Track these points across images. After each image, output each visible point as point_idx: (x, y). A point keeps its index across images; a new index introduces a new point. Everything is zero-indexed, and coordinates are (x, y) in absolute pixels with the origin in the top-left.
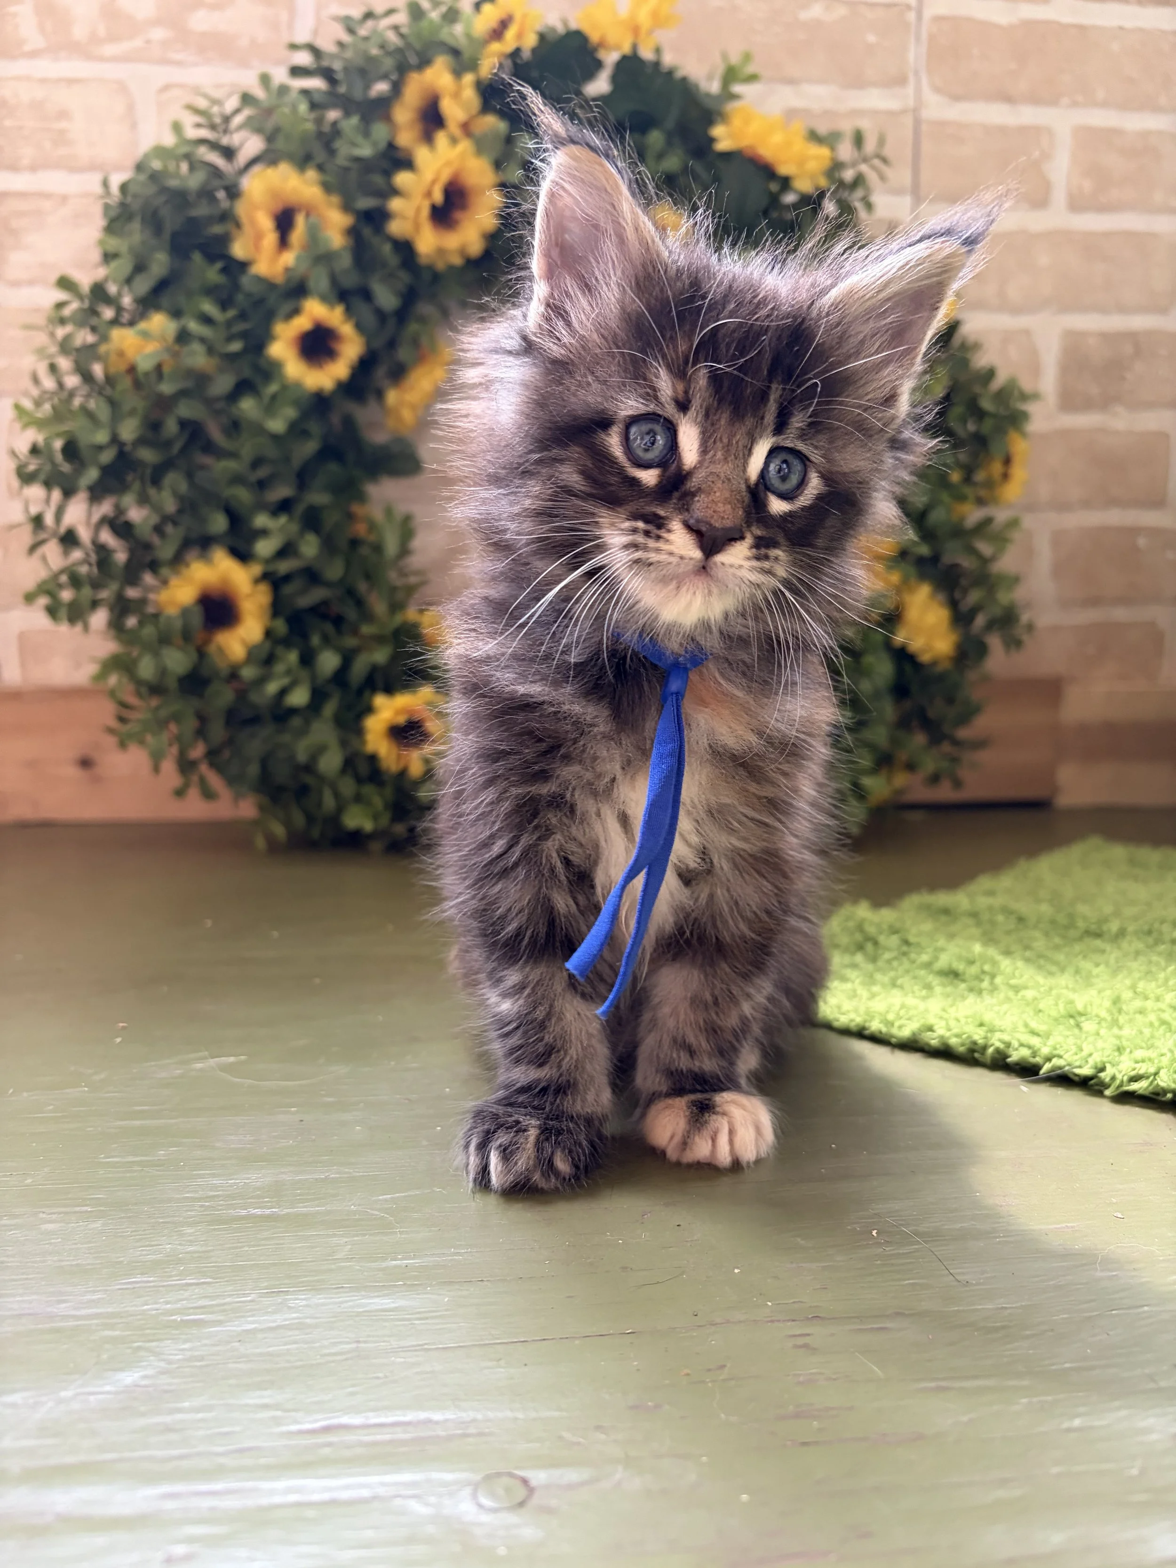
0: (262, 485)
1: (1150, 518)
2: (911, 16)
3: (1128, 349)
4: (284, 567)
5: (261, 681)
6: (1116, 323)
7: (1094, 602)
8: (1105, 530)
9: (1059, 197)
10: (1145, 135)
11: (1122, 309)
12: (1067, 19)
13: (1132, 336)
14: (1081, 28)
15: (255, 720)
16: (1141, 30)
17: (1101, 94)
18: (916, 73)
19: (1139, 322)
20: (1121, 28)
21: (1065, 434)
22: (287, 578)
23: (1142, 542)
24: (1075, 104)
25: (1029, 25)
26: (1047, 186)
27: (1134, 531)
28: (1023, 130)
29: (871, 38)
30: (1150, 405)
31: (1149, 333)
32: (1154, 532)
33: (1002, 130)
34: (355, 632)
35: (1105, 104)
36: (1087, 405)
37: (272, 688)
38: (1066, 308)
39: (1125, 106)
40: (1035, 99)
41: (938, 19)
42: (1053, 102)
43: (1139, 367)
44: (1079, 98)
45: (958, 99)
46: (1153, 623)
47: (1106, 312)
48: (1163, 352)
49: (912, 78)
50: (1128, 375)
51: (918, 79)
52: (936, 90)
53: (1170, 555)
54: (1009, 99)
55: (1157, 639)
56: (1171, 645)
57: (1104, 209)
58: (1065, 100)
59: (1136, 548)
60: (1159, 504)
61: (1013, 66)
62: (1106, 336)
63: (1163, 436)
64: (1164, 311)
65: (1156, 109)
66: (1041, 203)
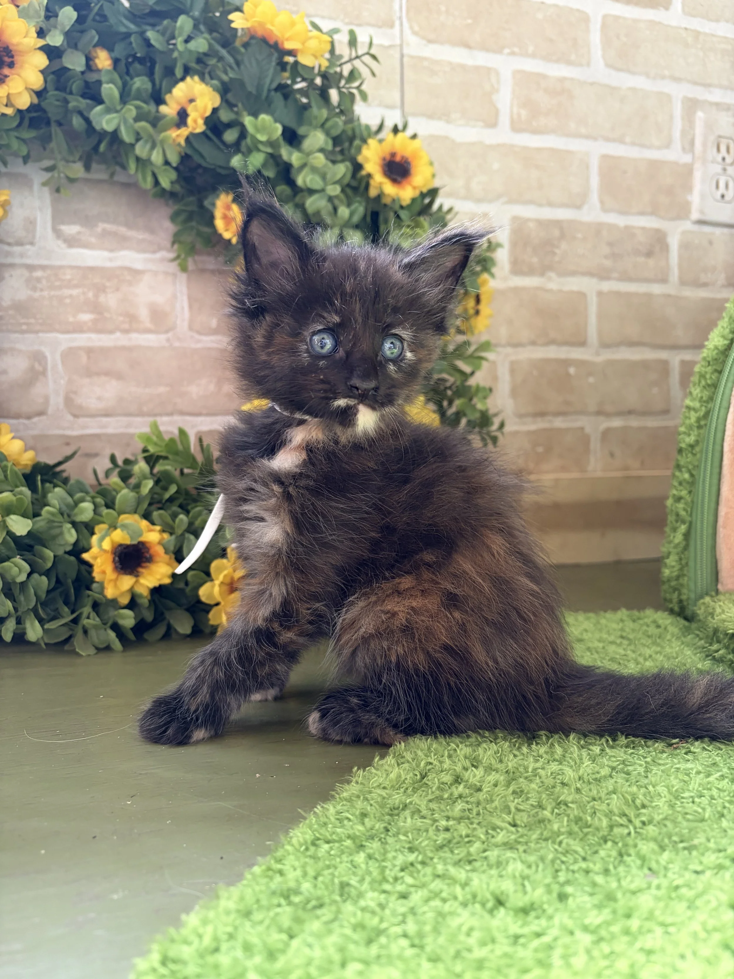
1: (577, 354)
3: (556, 233)
6: (547, 213)
7: (542, 414)
8: (547, 361)
9: (504, 120)
10: (562, 80)
11: (550, 204)
13: (558, 223)
16: (556, 6)
17: (531, 49)
18: (400, 18)
19: (561, 214)
20: (543, 3)
21: (516, 290)
23: (572, 370)
24: (513, 53)
26: (497, 112)
27: (566, 363)
28: (477, 68)
30: (573, 273)
31: (571, 222)
32: (580, 364)
33: (463, 67)
35: (533, 56)
36: (531, 272)
38: (511, 201)
39: (548, 58)
40: (485, 49)
42: (499, 51)
43: (564, 246)
44: (516, 50)
45: (430, 41)
46: (582, 429)
47: (540, 205)
48: (579, 235)
49: (397, 23)
50: (557, 251)
51: (401, 24)
52: (415, 33)
53: (591, 380)
54: (468, 46)
55: (585, 440)
56: (595, 444)
57: (535, 132)
58: (507, 51)
59: (568, 375)
60: (583, 344)
61: (469, 21)
62: (540, 223)
63: (582, 295)
64: (579, 207)
65: (569, 63)
66: (492, 124)
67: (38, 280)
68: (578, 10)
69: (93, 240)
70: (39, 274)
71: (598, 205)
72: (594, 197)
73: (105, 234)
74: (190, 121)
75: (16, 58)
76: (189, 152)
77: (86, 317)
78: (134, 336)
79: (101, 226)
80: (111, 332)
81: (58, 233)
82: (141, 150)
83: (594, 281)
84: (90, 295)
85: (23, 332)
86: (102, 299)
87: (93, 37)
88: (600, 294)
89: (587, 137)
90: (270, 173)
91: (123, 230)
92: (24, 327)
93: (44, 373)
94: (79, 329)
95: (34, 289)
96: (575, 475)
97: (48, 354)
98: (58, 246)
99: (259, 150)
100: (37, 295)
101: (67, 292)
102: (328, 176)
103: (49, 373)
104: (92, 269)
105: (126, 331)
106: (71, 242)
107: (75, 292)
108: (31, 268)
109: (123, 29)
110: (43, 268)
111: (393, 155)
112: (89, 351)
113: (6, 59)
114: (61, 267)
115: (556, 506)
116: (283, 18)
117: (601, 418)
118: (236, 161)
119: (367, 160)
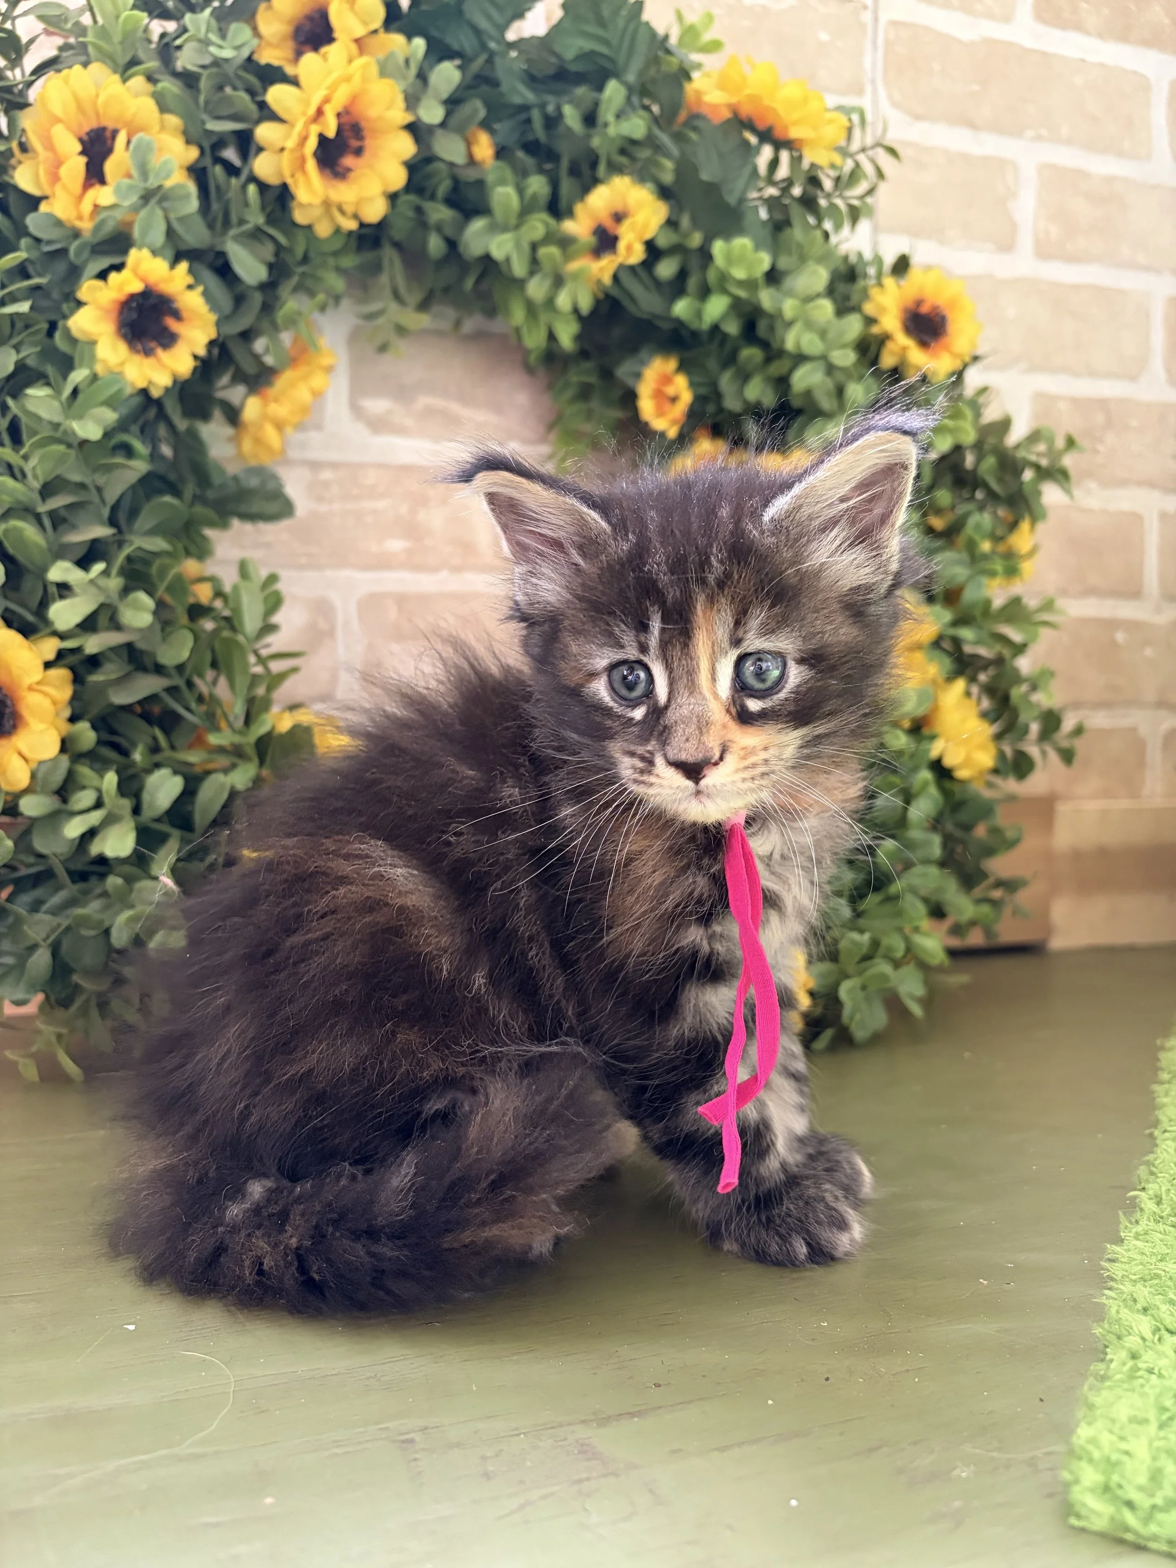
0: (58, 520)
1: (1126, 610)
2: (867, 17)
3: (1100, 418)
4: (93, 644)
5: (56, 818)
6: (1086, 388)
8: (1084, 622)
9: (1026, 241)
10: (1110, 180)
11: (1093, 373)
12: (1029, 43)
13: (1103, 404)
14: (1045, 54)
15: (43, 877)
16: (1102, 65)
17: (1065, 131)
18: (873, 82)
19: (1108, 389)
20: (1083, 61)
22: (94, 662)
23: (1120, 637)
24: (1039, 138)
25: (990, 43)
26: (1013, 228)
27: (1112, 624)
28: (985, 160)
29: (824, 37)
30: (1123, 483)
31: (1122, 402)
32: (1131, 626)
33: (965, 157)
34: (199, 742)
35: (1069, 142)
37: (74, 829)
38: (1033, 369)
39: (1089, 146)
40: (998, 128)
41: (894, 23)
42: (1017, 133)
43: (1110, 438)
44: (1044, 132)
45: (918, 117)
46: (1134, 730)
47: (1076, 374)
48: (1134, 423)
49: (868, 89)
50: (1101, 448)
51: (875, 91)
52: (895, 105)
53: (1148, 652)
54: (972, 125)
55: (1138, 747)
56: (1155, 755)
57: (1073, 259)
58: (1030, 133)
59: (1114, 644)
60: (1135, 593)
61: (975, 87)
62: (1077, 402)
63: (1137, 518)
64: (1133, 378)
65: (1121, 154)
66: (1007, 246)
67: (326, 484)
68: (1135, 73)
69: (409, 422)
70: (326, 475)
71: (1162, 375)
72: (1157, 363)
73: (429, 412)
74: (622, 245)
75: (368, 143)
76: (615, 293)
77: (396, 545)
78: (469, 576)
79: (424, 401)
80: (435, 569)
81: (357, 411)
82: (536, 289)
83: (1156, 494)
84: (404, 509)
85: (301, 568)
86: (422, 515)
87: (476, 111)
88: (1164, 516)
89: (1147, 269)
90: (732, 328)
91: (455, 408)
92: (303, 561)
93: (331, 633)
94: (384, 563)
95: (320, 499)
96: (1124, 803)
97: (338, 603)
98: (358, 432)
99: (724, 291)
100: (323, 508)
101: (368, 505)
102: (831, 335)
103: (340, 634)
104: (407, 469)
105: (457, 569)
106: (378, 425)
107: (381, 504)
108: (315, 466)
109: (517, 100)
110: (334, 466)
111: (919, 303)
112: (401, 600)
113: (354, 143)
114: (361, 466)
115: (1103, 853)
116: (790, 91)
117: (1163, 713)
118: (681, 308)
119: (883, 309)
